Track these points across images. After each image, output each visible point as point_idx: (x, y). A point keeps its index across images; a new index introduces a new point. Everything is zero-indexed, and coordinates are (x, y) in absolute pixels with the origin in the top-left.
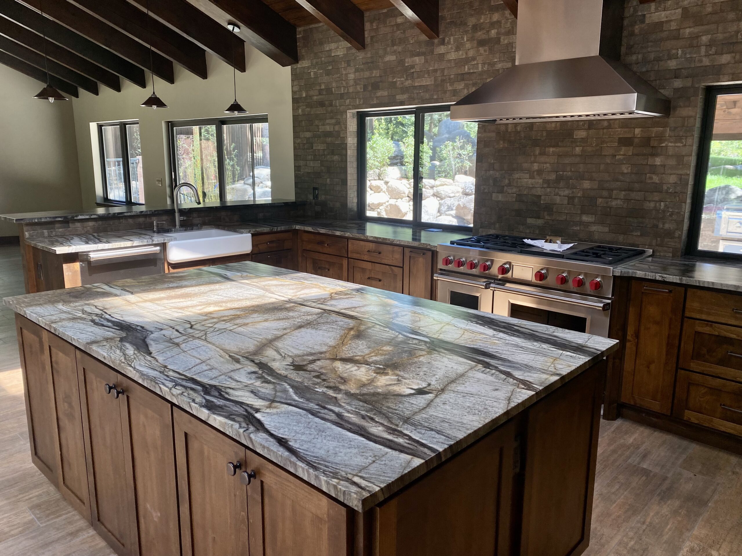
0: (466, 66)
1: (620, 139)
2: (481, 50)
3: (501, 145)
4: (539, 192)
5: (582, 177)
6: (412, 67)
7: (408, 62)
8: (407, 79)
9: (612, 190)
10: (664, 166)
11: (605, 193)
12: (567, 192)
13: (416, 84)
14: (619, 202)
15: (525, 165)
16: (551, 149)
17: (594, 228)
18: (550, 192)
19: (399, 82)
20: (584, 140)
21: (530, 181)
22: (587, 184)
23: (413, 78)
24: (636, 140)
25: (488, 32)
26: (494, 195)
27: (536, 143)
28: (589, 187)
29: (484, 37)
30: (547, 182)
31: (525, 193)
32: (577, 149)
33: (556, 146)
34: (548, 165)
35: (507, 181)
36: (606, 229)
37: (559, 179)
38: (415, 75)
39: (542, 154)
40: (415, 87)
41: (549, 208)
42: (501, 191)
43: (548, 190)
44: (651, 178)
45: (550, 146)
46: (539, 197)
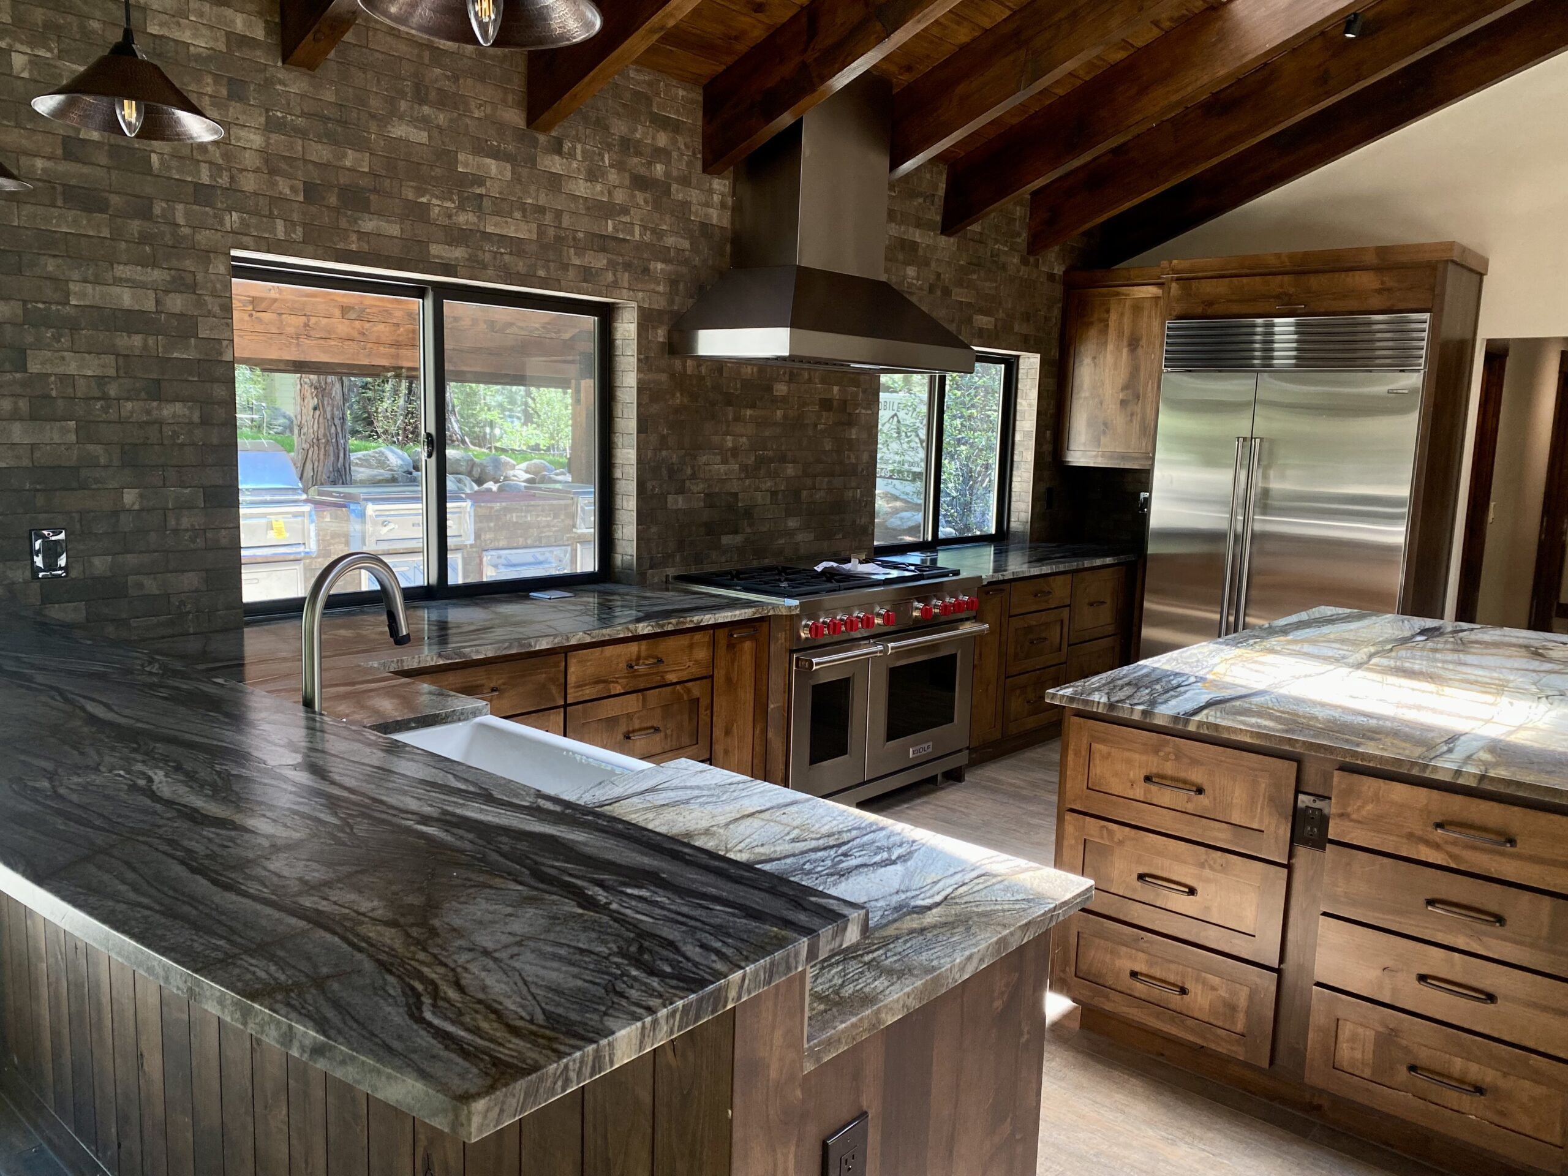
0: (610, 222)
1: (821, 400)
2: (640, 197)
3: (678, 399)
4: (735, 487)
5: (783, 459)
6: (480, 181)
7: (466, 165)
8: (461, 208)
9: (815, 476)
10: (857, 439)
11: (809, 482)
12: (768, 484)
13: (490, 229)
14: (822, 493)
15: (716, 439)
16: (749, 412)
17: (800, 537)
18: (750, 486)
19: (437, 210)
20: (784, 399)
21: (723, 468)
22: (790, 470)
23: (479, 209)
24: (835, 403)
25: (650, 163)
26: (670, 498)
27: (729, 400)
28: (793, 474)
29: (642, 171)
30: (744, 468)
31: (717, 490)
32: (778, 412)
33: (753, 406)
34: (744, 439)
35: (689, 471)
36: (811, 536)
37: (761, 461)
38: (486, 203)
39: (737, 419)
40: (487, 236)
41: (748, 513)
42: (681, 491)
43: (747, 482)
44: (849, 457)
45: (746, 407)
46: (735, 495)
